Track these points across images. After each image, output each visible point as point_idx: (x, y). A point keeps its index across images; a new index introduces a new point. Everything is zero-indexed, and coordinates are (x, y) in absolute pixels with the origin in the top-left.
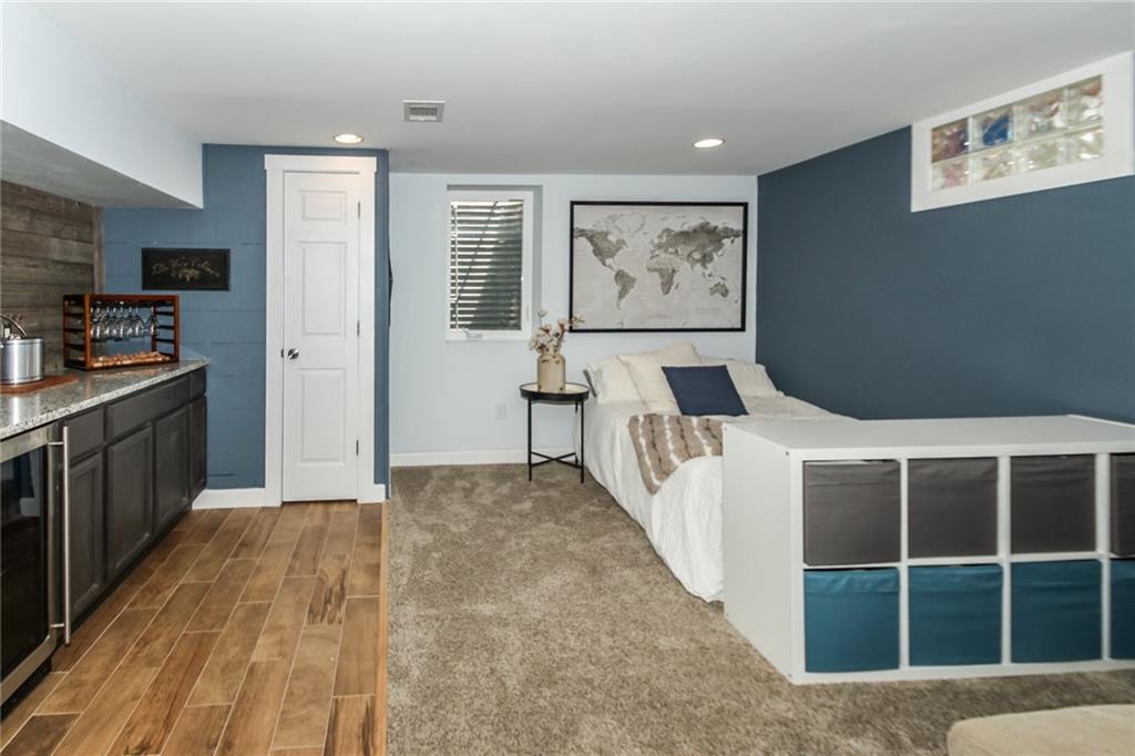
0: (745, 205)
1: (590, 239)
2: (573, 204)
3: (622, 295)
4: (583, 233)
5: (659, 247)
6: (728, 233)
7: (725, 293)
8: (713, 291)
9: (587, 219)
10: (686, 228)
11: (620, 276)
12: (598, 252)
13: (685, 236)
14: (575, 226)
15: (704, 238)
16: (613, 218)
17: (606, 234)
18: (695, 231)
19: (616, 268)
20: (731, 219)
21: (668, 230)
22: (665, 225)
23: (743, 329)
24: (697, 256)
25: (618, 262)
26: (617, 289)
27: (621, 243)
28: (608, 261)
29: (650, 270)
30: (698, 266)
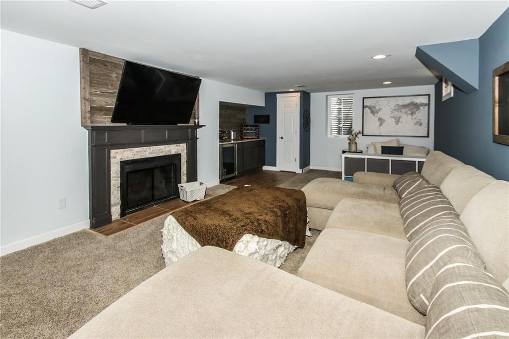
0: (429, 95)
1: (370, 108)
2: (364, 98)
3: (380, 125)
4: (367, 107)
5: (395, 110)
6: (422, 105)
7: (421, 125)
8: (415, 124)
9: (368, 102)
10: (404, 104)
11: (380, 119)
12: (372, 112)
13: (405, 106)
14: (365, 104)
15: (412, 107)
16: (377, 102)
17: (375, 107)
18: (408, 104)
19: (379, 117)
20: (424, 100)
21: (398, 105)
22: (397, 103)
23: (428, 136)
24: (409, 112)
25: (380, 115)
26: (378, 123)
27: (380, 110)
28: (376, 115)
29: (391, 117)
30: (410, 116)
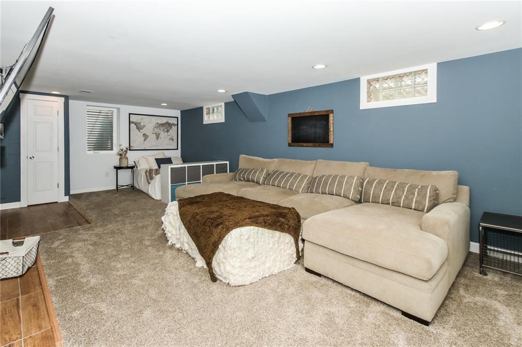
0: (178, 118)
1: (135, 124)
2: (130, 114)
3: (145, 140)
4: (133, 122)
5: (155, 127)
6: (173, 124)
7: (173, 140)
8: (170, 139)
9: (133, 118)
10: (162, 123)
11: (144, 135)
12: (138, 128)
13: (162, 125)
14: (131, 120)
15: (167, 126)
16: (142, 119)
17: (140, 123)
18: (165, 124)
19: (143, 133)
20: (174, 121)
21: (157, 123)
22: (157, 121)
23: (177, 149)
24: (165, 130)
25: (144, 131)
26: (143, 138)
27: (144, 126)
28: (141, 131)
29: (153, 133)
30: (166, 133)
